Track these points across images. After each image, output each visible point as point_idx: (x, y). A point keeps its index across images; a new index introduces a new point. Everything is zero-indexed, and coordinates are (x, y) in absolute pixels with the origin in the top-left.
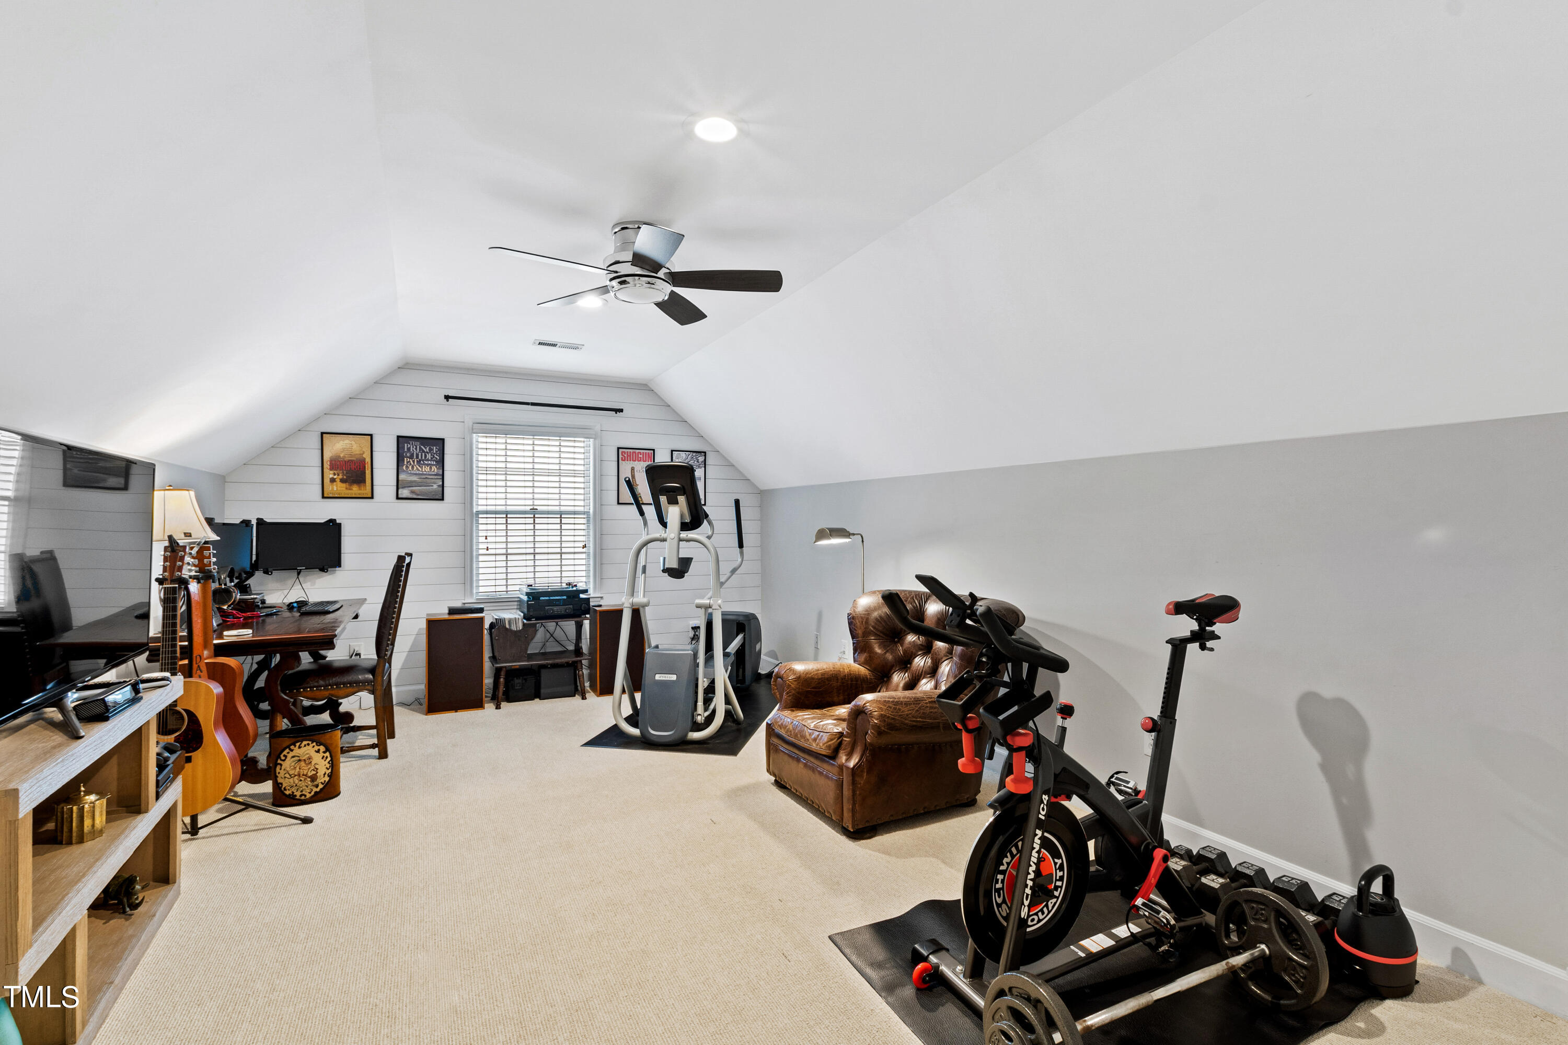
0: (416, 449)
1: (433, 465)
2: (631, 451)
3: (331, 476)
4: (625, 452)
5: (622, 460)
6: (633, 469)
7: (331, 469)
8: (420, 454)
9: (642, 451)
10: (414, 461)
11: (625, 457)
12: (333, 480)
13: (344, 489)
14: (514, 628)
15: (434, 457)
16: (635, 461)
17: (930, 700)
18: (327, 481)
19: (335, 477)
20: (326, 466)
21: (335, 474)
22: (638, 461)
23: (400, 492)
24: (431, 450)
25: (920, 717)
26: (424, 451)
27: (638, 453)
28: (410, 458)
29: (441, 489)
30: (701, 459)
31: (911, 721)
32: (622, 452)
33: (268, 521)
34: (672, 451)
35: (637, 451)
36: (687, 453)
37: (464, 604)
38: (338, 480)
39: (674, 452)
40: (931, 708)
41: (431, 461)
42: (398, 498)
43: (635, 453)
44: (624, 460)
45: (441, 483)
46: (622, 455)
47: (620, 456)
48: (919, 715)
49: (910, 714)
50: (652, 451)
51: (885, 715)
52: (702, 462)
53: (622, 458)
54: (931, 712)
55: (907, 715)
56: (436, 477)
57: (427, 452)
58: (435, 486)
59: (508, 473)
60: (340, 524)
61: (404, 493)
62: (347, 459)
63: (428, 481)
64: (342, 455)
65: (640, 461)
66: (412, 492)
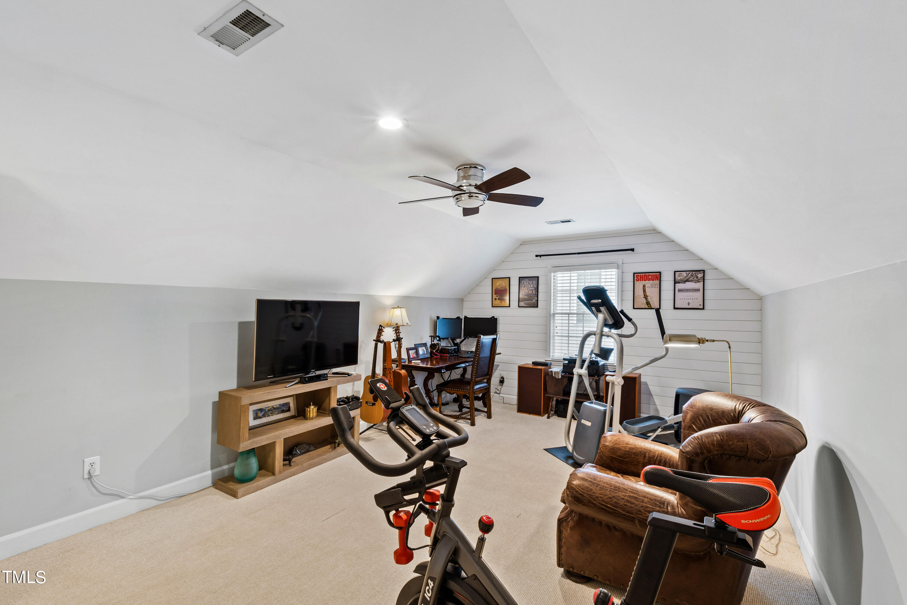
0: (526, 283)
1: (533, 290)
2: (643, 274)
3: (495, 297)
4: (638, 276)
5: (637, 280)
6: (644, 286)
7: (495, 294)
8: (528, 285)
9: (651, 274)
10: (525, 289)
11: (638, 278)
12: (496, 299)
13: (499, 303)
14: (557, 377)
15: (534, 286)
16: (646, 280)
17: (632, 495)
18: (494, 299)
19: (496, 297)
20: (494, 293)
21: (496, 296)
22: (648, 280)
23: (520, 304)
24: (533, 282)
25: (611, 504)
26: (530, 284)
27: (648, 275)
28: (524, 287)
29: (536, 302)
30: (700, 275)
31: (599, 503)
32: (637, 276)
33: (469, 317)
34: (675, 272)
35: (647, 274)
36: (687, 272)
37: (546, 360)
38: (497, 299)
39: (676, 273)
40: (628, 501)
41: (532, 288)
42: (519, 307)
43: (646, 275)
44: (638, 281)
45: (536, 299)
46: (637, 277)
47: (635, 278)
48: (611, 502)
49: (601, 497)
50: (659, 273)
51: (575, 489)
52: (701, 278)
53: (636, 279)
54: (626, 505)
55: (597, 497)
56: (534, 296)
57: (531, 284)
58: (534, 301)
59: (571, 292)
60: (497, 318)
61: (522, 304)
62: (500, 289)
63: (531, 298)
64: (499, 288)
65: (650, 280)
66: (525, 304)
